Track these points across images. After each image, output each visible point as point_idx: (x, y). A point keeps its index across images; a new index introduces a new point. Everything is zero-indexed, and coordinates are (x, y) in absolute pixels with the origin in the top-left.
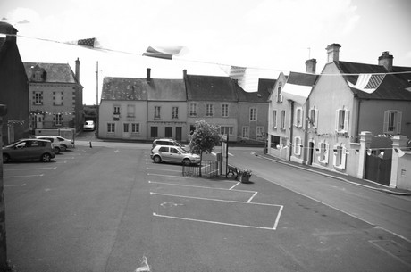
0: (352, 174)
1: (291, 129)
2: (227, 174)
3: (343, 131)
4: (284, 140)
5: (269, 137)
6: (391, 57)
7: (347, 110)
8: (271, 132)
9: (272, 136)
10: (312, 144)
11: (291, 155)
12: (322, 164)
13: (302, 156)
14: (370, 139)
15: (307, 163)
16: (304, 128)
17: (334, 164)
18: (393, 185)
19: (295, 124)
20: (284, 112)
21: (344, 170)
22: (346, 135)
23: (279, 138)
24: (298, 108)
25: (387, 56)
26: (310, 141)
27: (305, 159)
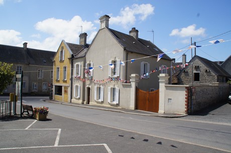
0: (125, 106)
1: (72, 79)
2: (22, 114)
3: (116, 76)
4: (66, 88)
5: (54, 87)
6: (137, 31)
7: (118, 60)
8: (55, 84)
9: (56, 86)
10: (89, 89)
11: (71, 98)
12: (98, 102)
13: (81, 98)
14: (138, 79)
15: (85, 102)
16: (82, 77)
17: (109, 101)
18: (161, 111)
19: (75, 75)
20: (65, 68)
21: (118, 105)
22: (118, 78)
23: (62, 86)
24: (77, 63)
25: (135, 30)
26: (87, 86)
27: (84, 100)
